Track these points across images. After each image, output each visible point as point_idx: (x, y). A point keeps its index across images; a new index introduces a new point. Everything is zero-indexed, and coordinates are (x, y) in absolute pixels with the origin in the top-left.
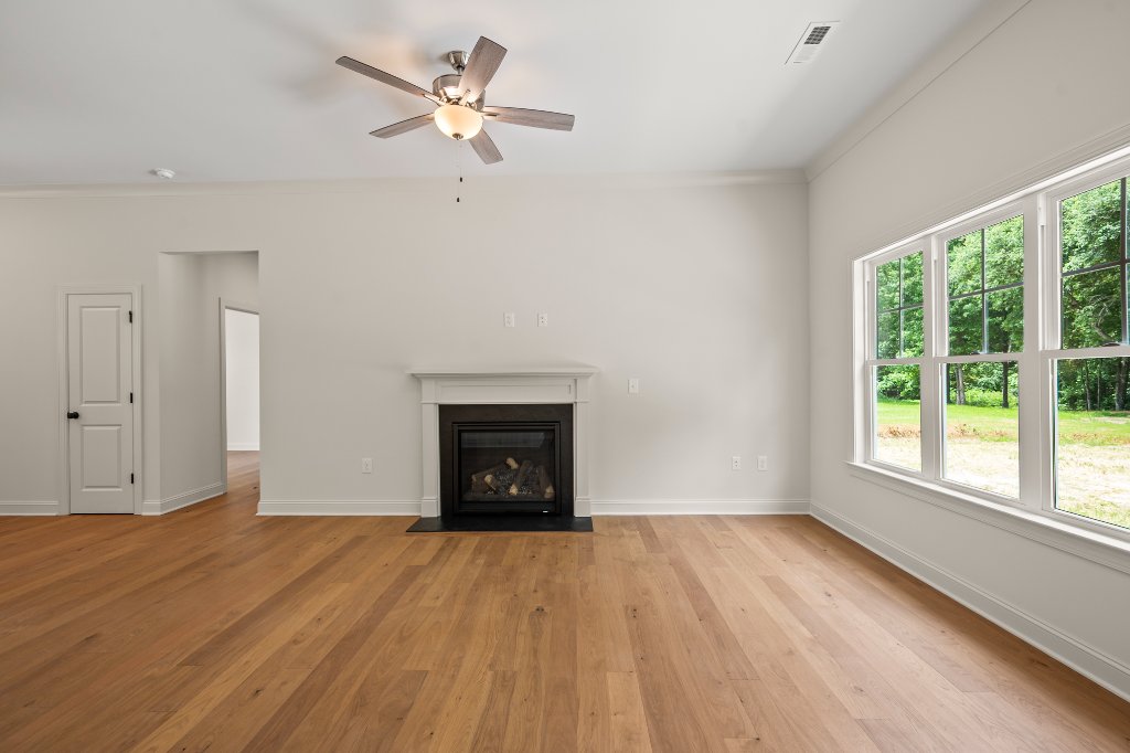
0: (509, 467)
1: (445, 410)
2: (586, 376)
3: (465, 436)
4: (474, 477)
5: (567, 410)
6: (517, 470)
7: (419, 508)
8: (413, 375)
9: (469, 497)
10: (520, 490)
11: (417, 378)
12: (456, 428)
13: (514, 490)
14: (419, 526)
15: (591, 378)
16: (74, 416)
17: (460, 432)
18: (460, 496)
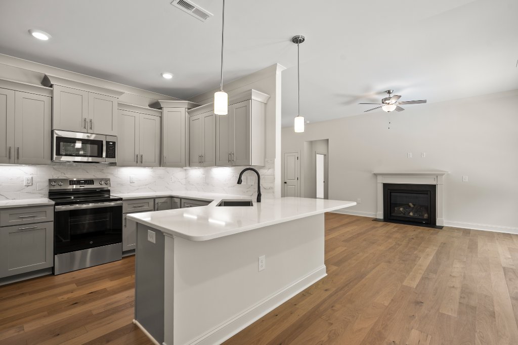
0: (410, 206)
1: (385, 185)
2: (442, 175)
3: (393, 194)
4: (396, 208)
5: (433, 188)
6: (413, 208)
7: (376, 215)
8: (374, 174)
9: (393, 214)
10: (414, 214)
11: (376, 175)
12: (389, 191)
13: (411, 214)
14: (376, 220)
15: (443, 176)
16: (286, 183)
17: (390, 193)
18: (390, 213)
